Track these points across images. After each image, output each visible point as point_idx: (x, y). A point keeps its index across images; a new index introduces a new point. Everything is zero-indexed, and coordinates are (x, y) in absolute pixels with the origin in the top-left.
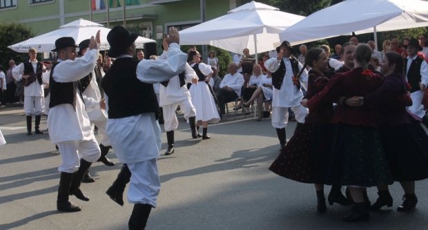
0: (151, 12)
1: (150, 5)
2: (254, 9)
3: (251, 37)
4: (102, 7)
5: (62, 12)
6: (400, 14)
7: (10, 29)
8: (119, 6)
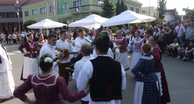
0: (70, 16)
1: (69, 14)
2: (94, 17)
3: (93, 25)
4: (56, 15)
5: (48, 16)
6: (137, 19)
7: (31, 21)
8: (61, 14)
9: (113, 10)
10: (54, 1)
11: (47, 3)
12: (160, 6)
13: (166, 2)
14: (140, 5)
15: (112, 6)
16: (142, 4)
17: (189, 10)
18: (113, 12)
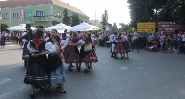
1: (33, 21)
2: (61, 25)
5: (10, 21)
9: (70, 21)
10: (22, 10)
11: (10, 10)
12: (103, 20)
13: (108, 18)
14: (88, 18)
15: (70, 18)
16: (90, 18)
17: (124, 25)
18: (70, 22)
